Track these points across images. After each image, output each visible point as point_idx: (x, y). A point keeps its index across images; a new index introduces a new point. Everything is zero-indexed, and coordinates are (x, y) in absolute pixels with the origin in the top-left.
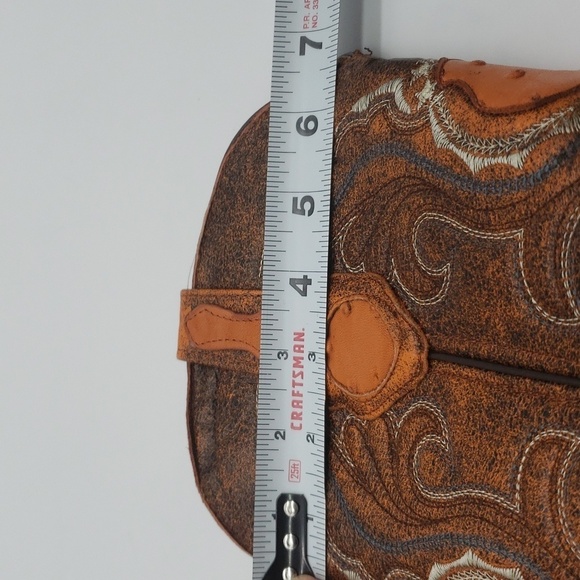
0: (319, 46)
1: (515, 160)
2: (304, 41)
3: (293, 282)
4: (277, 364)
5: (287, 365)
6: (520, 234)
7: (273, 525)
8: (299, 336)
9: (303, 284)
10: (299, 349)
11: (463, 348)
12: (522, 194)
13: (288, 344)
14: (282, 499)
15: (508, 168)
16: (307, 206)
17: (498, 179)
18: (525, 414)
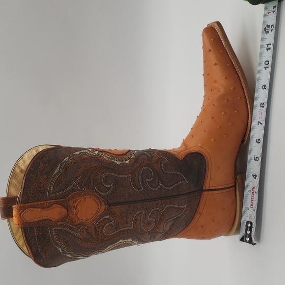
0: (262, 124)
1: (127, 162)
2: (259, 122)
3: (253, 175)
4: (248, 193)
5: (250, 194)
6: (130, 175)
7: (245, 228)
8: (253, 188)
9: (255, 176)
10: (253, 190)
11: (116, 202)
12: (130, 168)
13: (251, 189)
14: (248, 222)
15: (126, 163)
16: (257, 159)
17: (124, 165)
18: (133, 211)
